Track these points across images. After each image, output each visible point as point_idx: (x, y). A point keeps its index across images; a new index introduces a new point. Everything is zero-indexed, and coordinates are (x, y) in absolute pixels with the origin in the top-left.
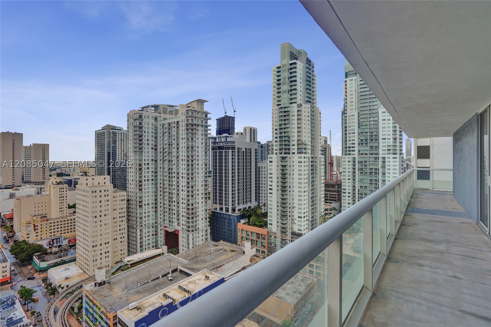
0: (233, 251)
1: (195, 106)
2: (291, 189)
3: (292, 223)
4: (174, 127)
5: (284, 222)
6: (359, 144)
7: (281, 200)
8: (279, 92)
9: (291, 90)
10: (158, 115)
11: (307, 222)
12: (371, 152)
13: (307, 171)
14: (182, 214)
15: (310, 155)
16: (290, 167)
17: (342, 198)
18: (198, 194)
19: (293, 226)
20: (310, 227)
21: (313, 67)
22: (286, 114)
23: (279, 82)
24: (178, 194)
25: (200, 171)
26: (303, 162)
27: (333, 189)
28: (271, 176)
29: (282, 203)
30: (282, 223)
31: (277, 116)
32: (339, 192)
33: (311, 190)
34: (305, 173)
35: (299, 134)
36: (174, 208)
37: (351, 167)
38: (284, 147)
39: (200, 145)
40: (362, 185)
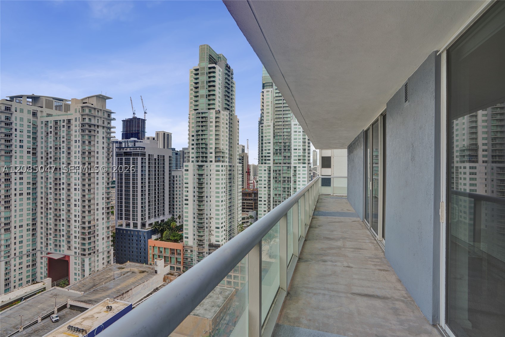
0: (143, 272)
1: (95, 103)
2: (209, 199)
3: (209, 234)
4: (64, 126)
5: (201, 234)
6: (274, 153)
7: (198, 211)
8: (197, 96)
9: (209, 95)
10: (39, 109)
11: (225, 232)
12: (285, 161)
13: (225, 180)
14: (74, 235)
15: (227, 164)
16: (207, 175)
17: (259, 206)
18: (97, 209)
19: (210, 238)
20: (228, 237)
21: (232, 74)
22: (204, 120)
23: (197, 86)
24: (69, 211)
25: (100, 181)
26: (220, 171)
27: (250, 198)
28: (186, 185)
29: (199, 214)
30: (199, 236)
31: (193, 121)
32: (256, 201)
33: (229, 199)
34: (222, 181)
35: (217, 142)
36: (62, 228)
37: (267, 175)
38: (201, 155)
39: (100, 150)
40: (276, 193)
